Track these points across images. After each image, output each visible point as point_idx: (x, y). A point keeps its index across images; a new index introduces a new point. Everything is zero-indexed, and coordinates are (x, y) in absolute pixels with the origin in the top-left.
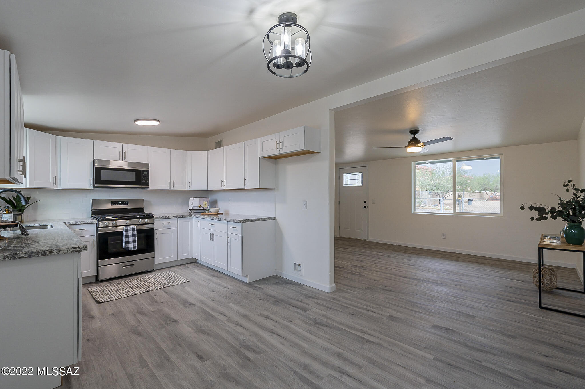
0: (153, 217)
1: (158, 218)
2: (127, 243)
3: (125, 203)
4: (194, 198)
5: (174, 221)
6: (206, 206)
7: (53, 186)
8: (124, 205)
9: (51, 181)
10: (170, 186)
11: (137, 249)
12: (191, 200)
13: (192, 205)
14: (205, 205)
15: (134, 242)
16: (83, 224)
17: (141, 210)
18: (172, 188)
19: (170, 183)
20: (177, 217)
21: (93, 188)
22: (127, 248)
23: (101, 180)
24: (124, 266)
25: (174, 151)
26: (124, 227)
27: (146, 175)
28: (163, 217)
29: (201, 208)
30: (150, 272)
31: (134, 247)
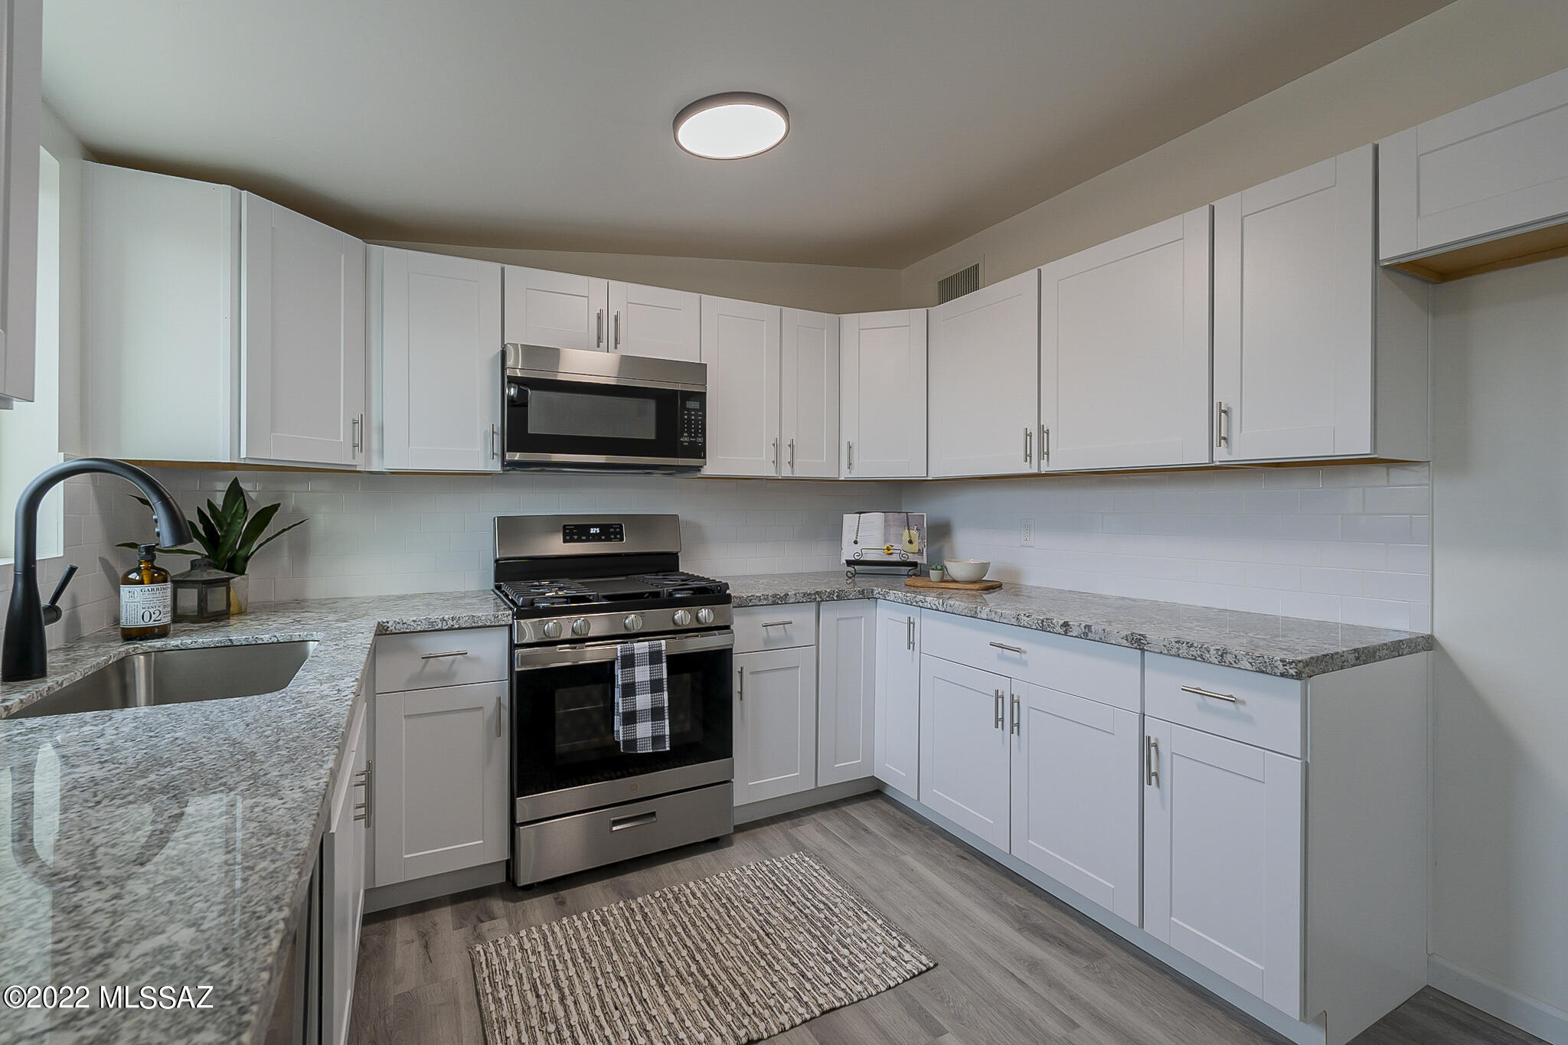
0: (726, 599)
1: (745, 604)
2: (630, 718)
3: (615, 533)
4: (860, 513)
5: (802, 617)
6: (915, 547)
7: (354, 458)
8: (610, 540)
9: (343, 434)
10: (777, 463)
11: (668, 749)
12: (850, 520)
13: (856, 542)
14: (911, 542)
15: (656, 714)
16: (459, 629)
17: (667, 563)
18: (786, 472)
19: (777, 446)
20: (817, 599)
21: (496, 466)
22: (631, 743)
23: (529, 432)
24: (616, 823)
25: (795, 316)
26: (619, 647)
27: (696, 415)
28: (766, 598)
29: (895, 558)
30: (714, 843)
31: (657, 739)
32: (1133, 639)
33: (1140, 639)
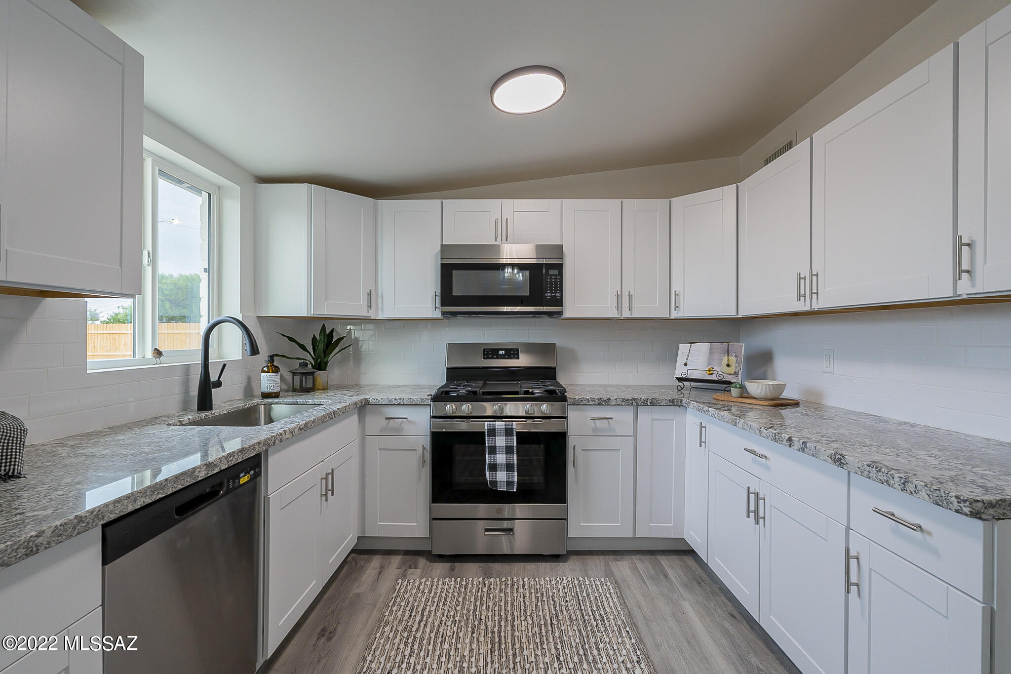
0: (564, 399)
1: (577, 403)
2: (494, 467)
3: (514, 354)
4: (691, 343)
5: (623, 417)
6: (732, 370)
7: (368, 312)
8: (511, 358)
9: (363, 300)
10: (619, 307)
11: (515, 490)
12: (683, 348)
13: (686, 365)
14: (728, 365)
15: (509, 467)
16: (403, 405)
17: (549, 373)
18: (626, 314)
19: (619, 297)
20: (635, 403)
21: (438, 315)
22: (494, 483)
23: (453, 295)
24: (487, 530)
25: (631, 204)
26: (486, 423)
27: (556, 279)
28: (593, 400)
29: (714, 377)
30: (556, 558)
31: (509, 483)
32: (835, 458)
33: (841, 459)
